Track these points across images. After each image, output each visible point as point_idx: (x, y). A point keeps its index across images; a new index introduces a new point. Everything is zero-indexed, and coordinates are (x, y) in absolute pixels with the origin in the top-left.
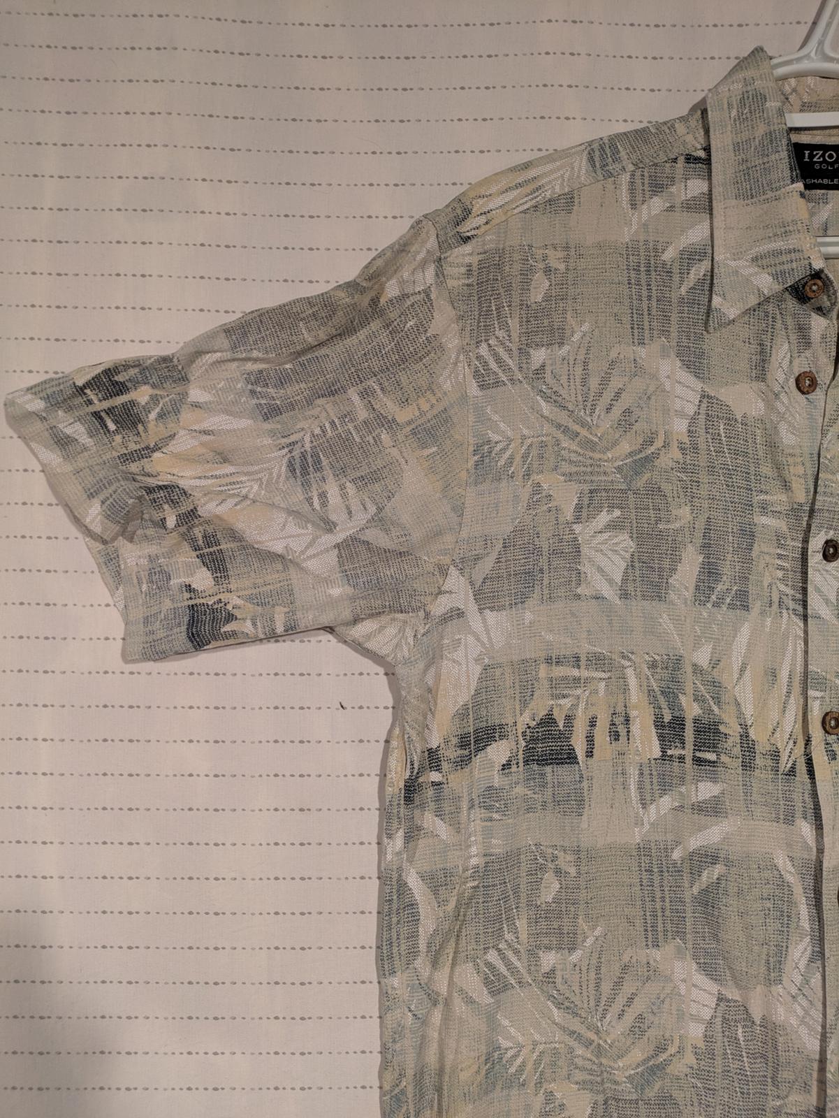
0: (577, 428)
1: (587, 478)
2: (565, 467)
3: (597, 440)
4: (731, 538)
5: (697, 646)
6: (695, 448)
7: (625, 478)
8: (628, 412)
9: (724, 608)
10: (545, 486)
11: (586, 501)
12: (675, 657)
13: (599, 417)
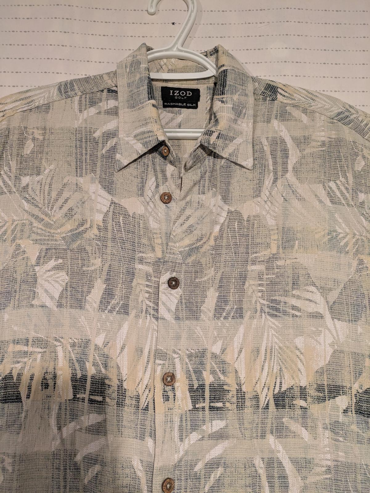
0: (43, 216)
1: (46, 242)
2: (34, 236)
3: (53, 223)
4: (121, 276)
5: (98, 334)
6: (106, 229)
7: (66, 242)
8: (71, 209)
9: (115, 313)
10: (23, 246)
11: (43, 254)
12: (86, 341)
13: (55, 211)
